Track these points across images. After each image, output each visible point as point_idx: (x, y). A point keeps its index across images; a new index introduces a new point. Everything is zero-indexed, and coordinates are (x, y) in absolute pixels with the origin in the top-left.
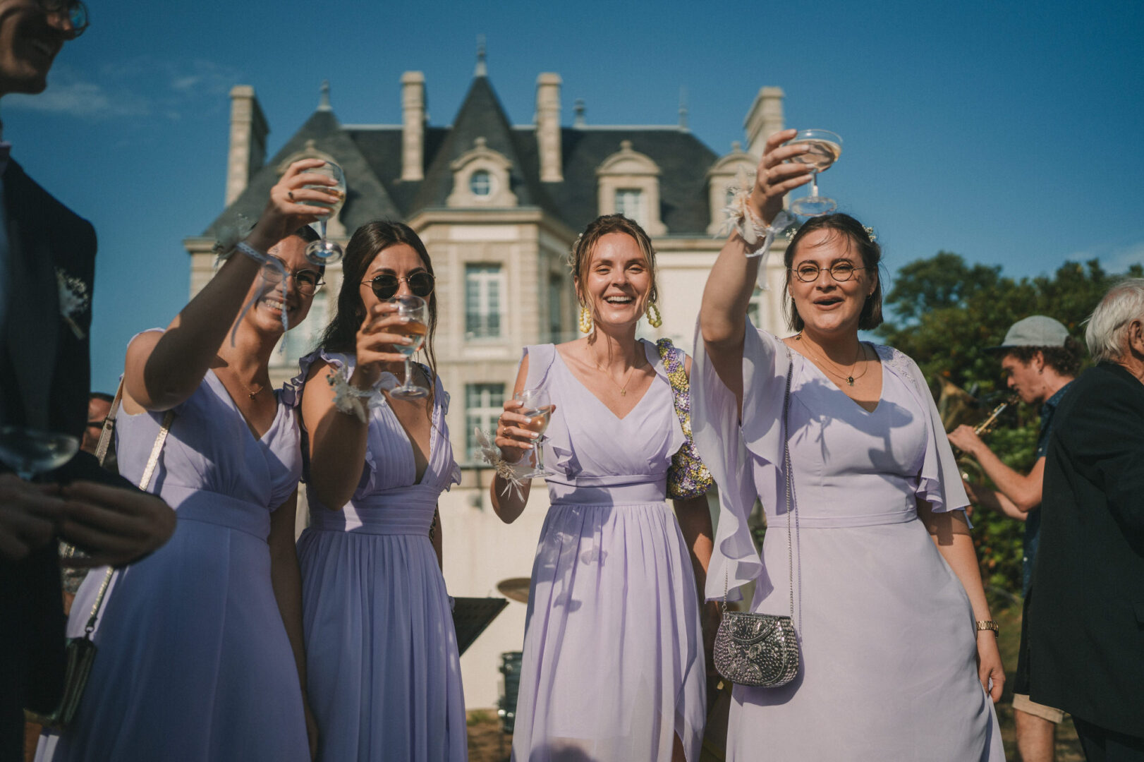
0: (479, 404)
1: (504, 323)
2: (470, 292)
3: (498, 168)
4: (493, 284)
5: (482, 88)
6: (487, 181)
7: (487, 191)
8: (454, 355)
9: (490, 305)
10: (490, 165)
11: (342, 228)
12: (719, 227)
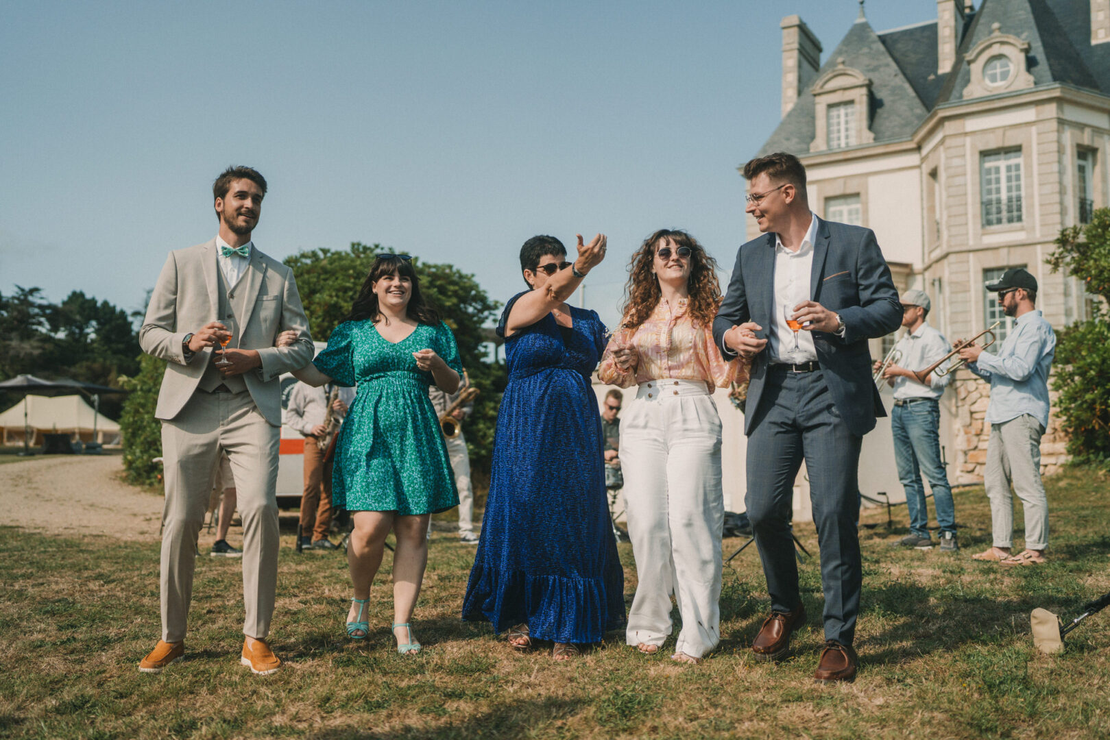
1: (1024, 203)
2: (986, 180)
3: (1012, 51)
4: (1014, 170)
6: (1005, 65)
7: (1005, 76)
8: (972, 244)
9: (1009, 189)
10: (1005, 50)
11: (872, 135)
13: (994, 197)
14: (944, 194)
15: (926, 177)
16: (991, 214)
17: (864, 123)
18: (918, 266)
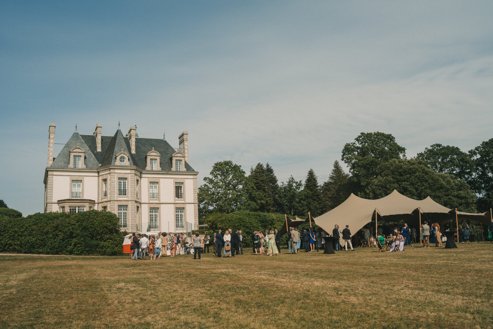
0: (121, 210)
2: (119, 184)
6: (124, 159)
8: (116, 199)
9: (123, 187)
10: (125, 156)
11: (85, 166)
12: (174, 169)
13: (120, 189)
14: (109, 187)
15: (101, 180)
16: (120, 193)
17: (84, 163)
18: (96, 201)
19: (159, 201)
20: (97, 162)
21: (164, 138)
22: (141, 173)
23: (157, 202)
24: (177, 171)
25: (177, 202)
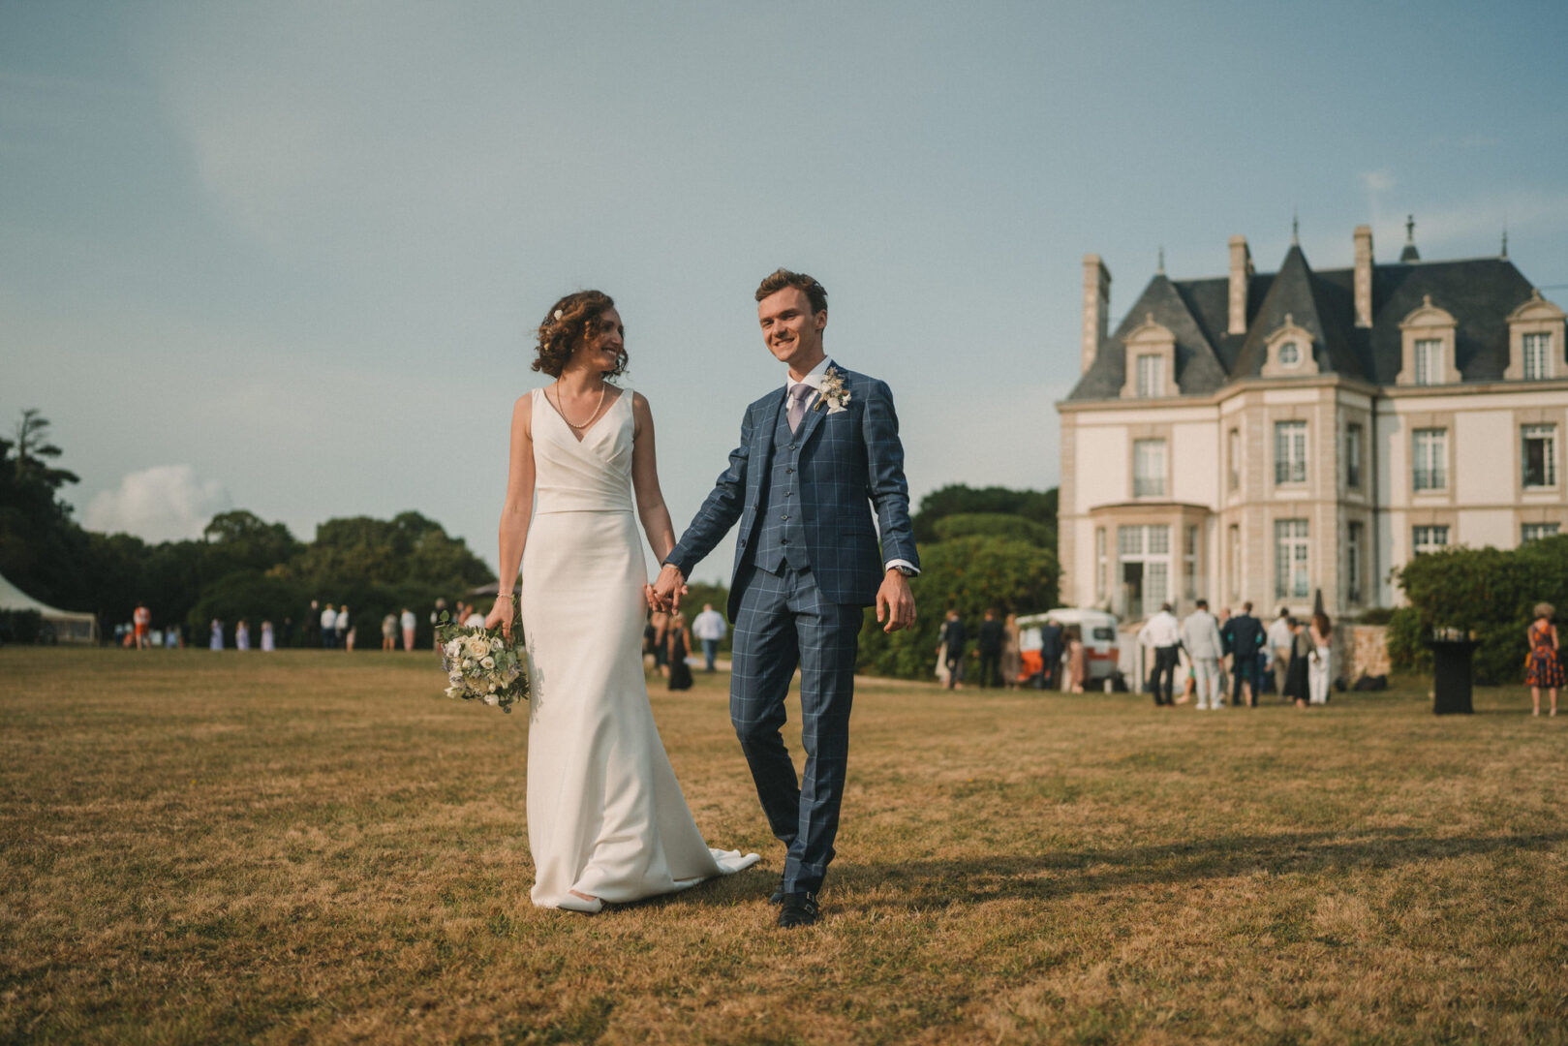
0: (1288, 535)
1: (1308, 469)
2: (1280, 443)
3: (1302, 341)
4: (1300, 439)
5: (1296, 255)
6: (1295, 350)
7: (1295, 360)
8: (1267, 497)
9: (1297, 454)
10: (1297, 339)
11: (1178, 387)
12: (1514, 371)
13: (1283, 459)
14: (1243, 448)
15: (1224, 435)
16: (1281, 475)
17: (1171, 376)
18: (1214, 507)
19: (1452, 496)
20: (1217, 369)
21: (1504, 252)
22: (1375, 399)
23: (1443, 502)
24: (1529, 379)
25: (1528, 500)
